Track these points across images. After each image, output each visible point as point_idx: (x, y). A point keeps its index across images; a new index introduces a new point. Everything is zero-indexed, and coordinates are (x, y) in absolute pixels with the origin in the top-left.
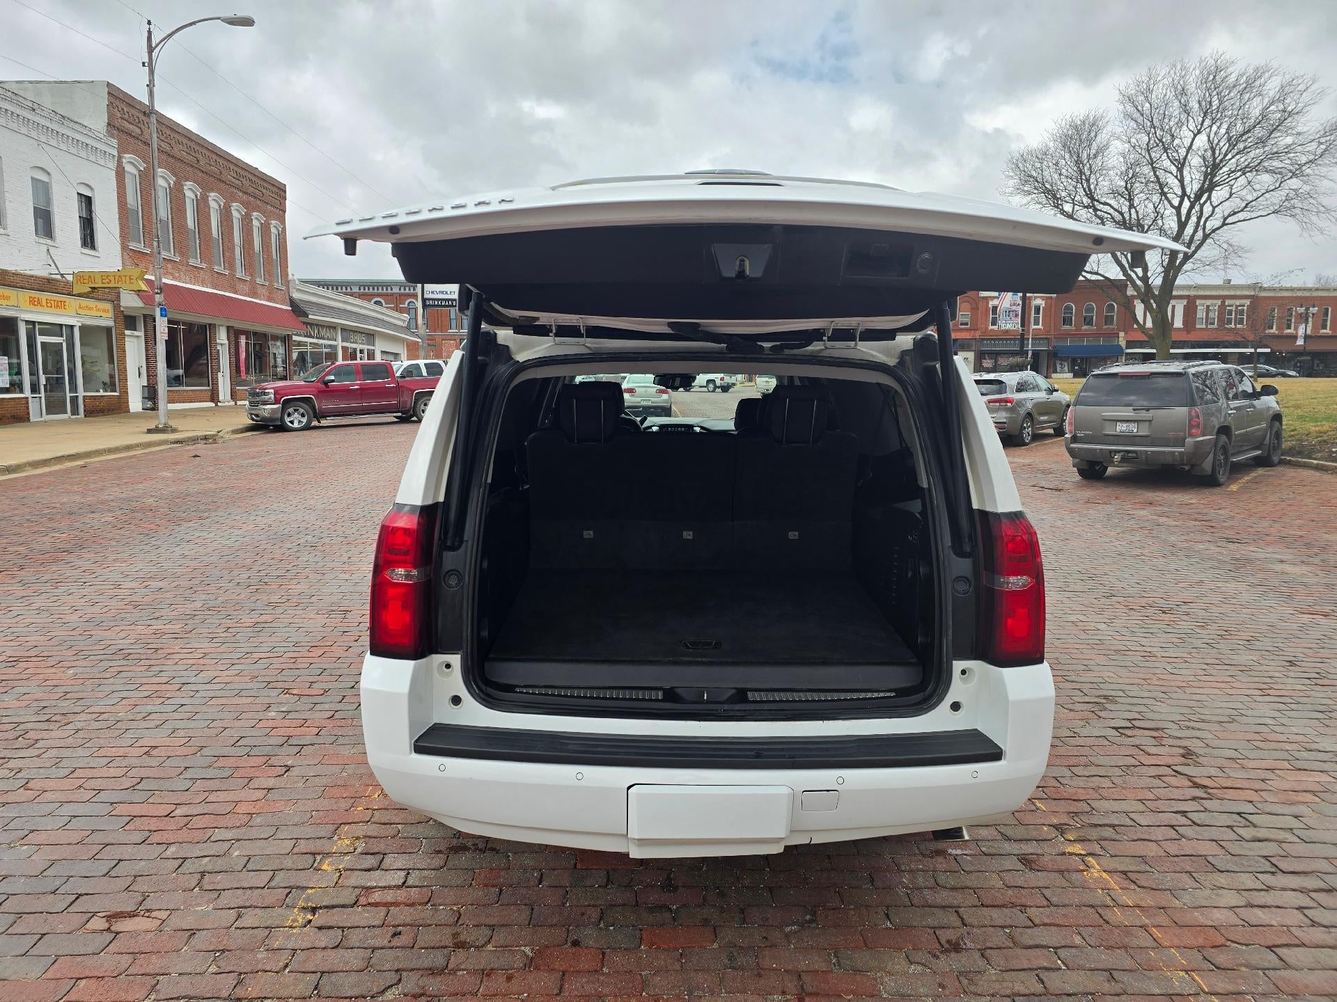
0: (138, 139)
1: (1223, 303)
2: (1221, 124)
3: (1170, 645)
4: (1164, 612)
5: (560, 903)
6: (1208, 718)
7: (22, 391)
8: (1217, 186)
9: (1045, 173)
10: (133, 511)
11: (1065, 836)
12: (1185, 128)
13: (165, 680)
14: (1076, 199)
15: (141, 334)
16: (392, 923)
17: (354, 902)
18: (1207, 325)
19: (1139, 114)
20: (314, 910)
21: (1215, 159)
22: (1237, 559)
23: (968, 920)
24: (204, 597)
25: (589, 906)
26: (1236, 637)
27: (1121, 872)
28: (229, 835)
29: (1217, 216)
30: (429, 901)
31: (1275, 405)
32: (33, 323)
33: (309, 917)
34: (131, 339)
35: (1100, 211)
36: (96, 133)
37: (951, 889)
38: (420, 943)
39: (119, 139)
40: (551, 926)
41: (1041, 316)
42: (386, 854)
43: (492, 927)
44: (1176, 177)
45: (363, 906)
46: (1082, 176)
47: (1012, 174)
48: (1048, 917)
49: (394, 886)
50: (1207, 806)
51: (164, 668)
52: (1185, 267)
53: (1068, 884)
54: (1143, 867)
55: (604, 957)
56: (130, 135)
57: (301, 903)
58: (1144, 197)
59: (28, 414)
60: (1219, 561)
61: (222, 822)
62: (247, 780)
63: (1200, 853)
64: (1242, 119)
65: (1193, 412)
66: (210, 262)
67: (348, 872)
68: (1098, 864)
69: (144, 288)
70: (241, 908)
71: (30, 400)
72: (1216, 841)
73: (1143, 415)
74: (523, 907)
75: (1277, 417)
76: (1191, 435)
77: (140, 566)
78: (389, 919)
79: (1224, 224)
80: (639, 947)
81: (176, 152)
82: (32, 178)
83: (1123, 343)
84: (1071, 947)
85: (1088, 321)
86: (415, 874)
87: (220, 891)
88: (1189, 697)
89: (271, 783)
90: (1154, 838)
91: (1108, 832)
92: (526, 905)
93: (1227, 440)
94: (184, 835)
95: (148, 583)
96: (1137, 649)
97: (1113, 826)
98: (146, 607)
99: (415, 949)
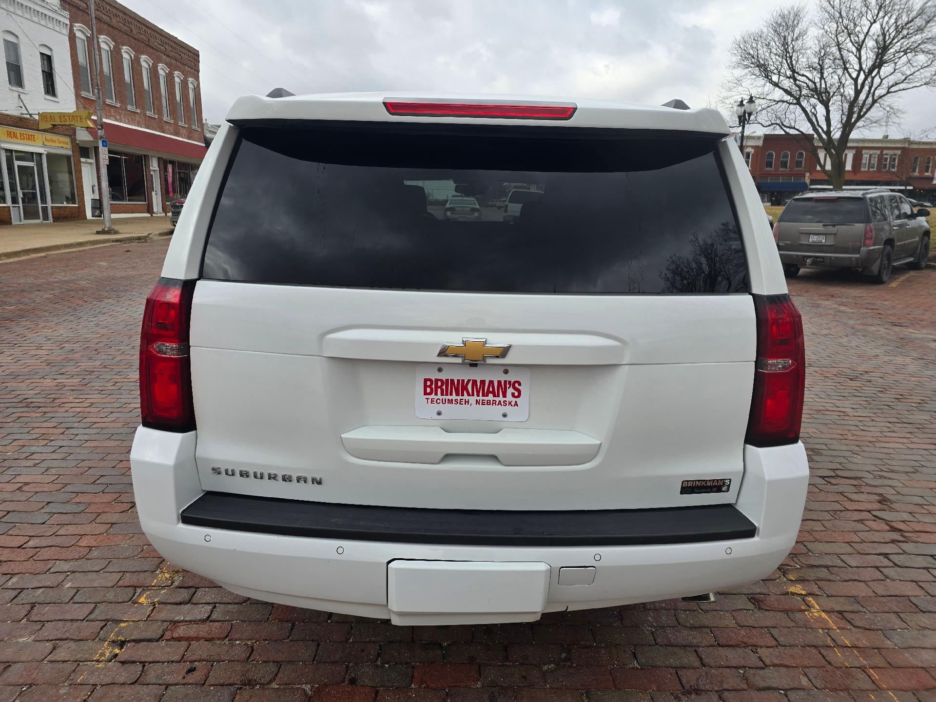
0: (84, 12)
1: (882, 152)
2: (891, 16)
3: (858, 406)
4: (851, 380)
5: (344, 640)
6: (897, 468)
7: (5, 202)
8: (886, 62)
9: (760, 52)
10: (69, 290)
11: (787, 576)
12: (864, 18)
13: (53, 424)
14: (781, 71)
15: (93, 161)
16: (190, 659)
17: (159, 636)
18: (869, 169)
19: (831, 7)
20: (122, 644)
21: (885, 42)
22: (902, 339)
23: (706, 660)
24: (104, 357)
25: (369, 642)
26: (909, 401)
27: (838, 612)
28: (65, 566)
29: (883, 86)
30: (227, 636)
31: (925, 224)
32: (11, 151)
33: (117, 651)
34: (85, 165)
35: (799, 81)
36: (52, 6)
37: (690, 628)
38: (211, 680)
39: (70, 11)
40: (333, 663)
41: (750, 160)
42: (198, 588)
43: (279, 664)
44: (856, 56)
45: (167, 640)
46: (787, 54)
47: (736, 52)
48: (777, 657)
49: (200, 620)
50: (904, 549)
51: (56, 415)
52: (858, 124)
53: (793, 624)
54: (856, 607)
55: (376, 696)
56: (78, 8)
57: (112, 637)
58: (832, 71)
59: (11, 219)
60: (888, 340)
61: (66, 554)
62: (95, 515)
63: (903, 593)
64: (907, 12)
65: (868, 227)
66: (143, 109)
67: (161, 606)
68: (818, 604)
69: (91, 125)
70: (59, 640)
71: (11, 209)
72: (916, 582)
73: (831, 229)
74: (310, 642)
75: (927, 233)
76: (865, 245)
77: (61, 332)
78: (188, 654)
79: (888, 92)
80: (410, 685)
81: (114, 22)
82: (4, 40)
83: (807, 181)
84: (800, 689)
85: (784, 165)
86: (220, 608)
87: (43, 623)
88: (878, 450)
89: (115, 518)
90: (863, 579)
91: (823, 573)
92: (313, 641)
93: (891, 250)
94: (29, 566)
95: (64, 345)
96: (833, 409)
97: (827, 567)
98: (57, 364)
99: (205, 686)
